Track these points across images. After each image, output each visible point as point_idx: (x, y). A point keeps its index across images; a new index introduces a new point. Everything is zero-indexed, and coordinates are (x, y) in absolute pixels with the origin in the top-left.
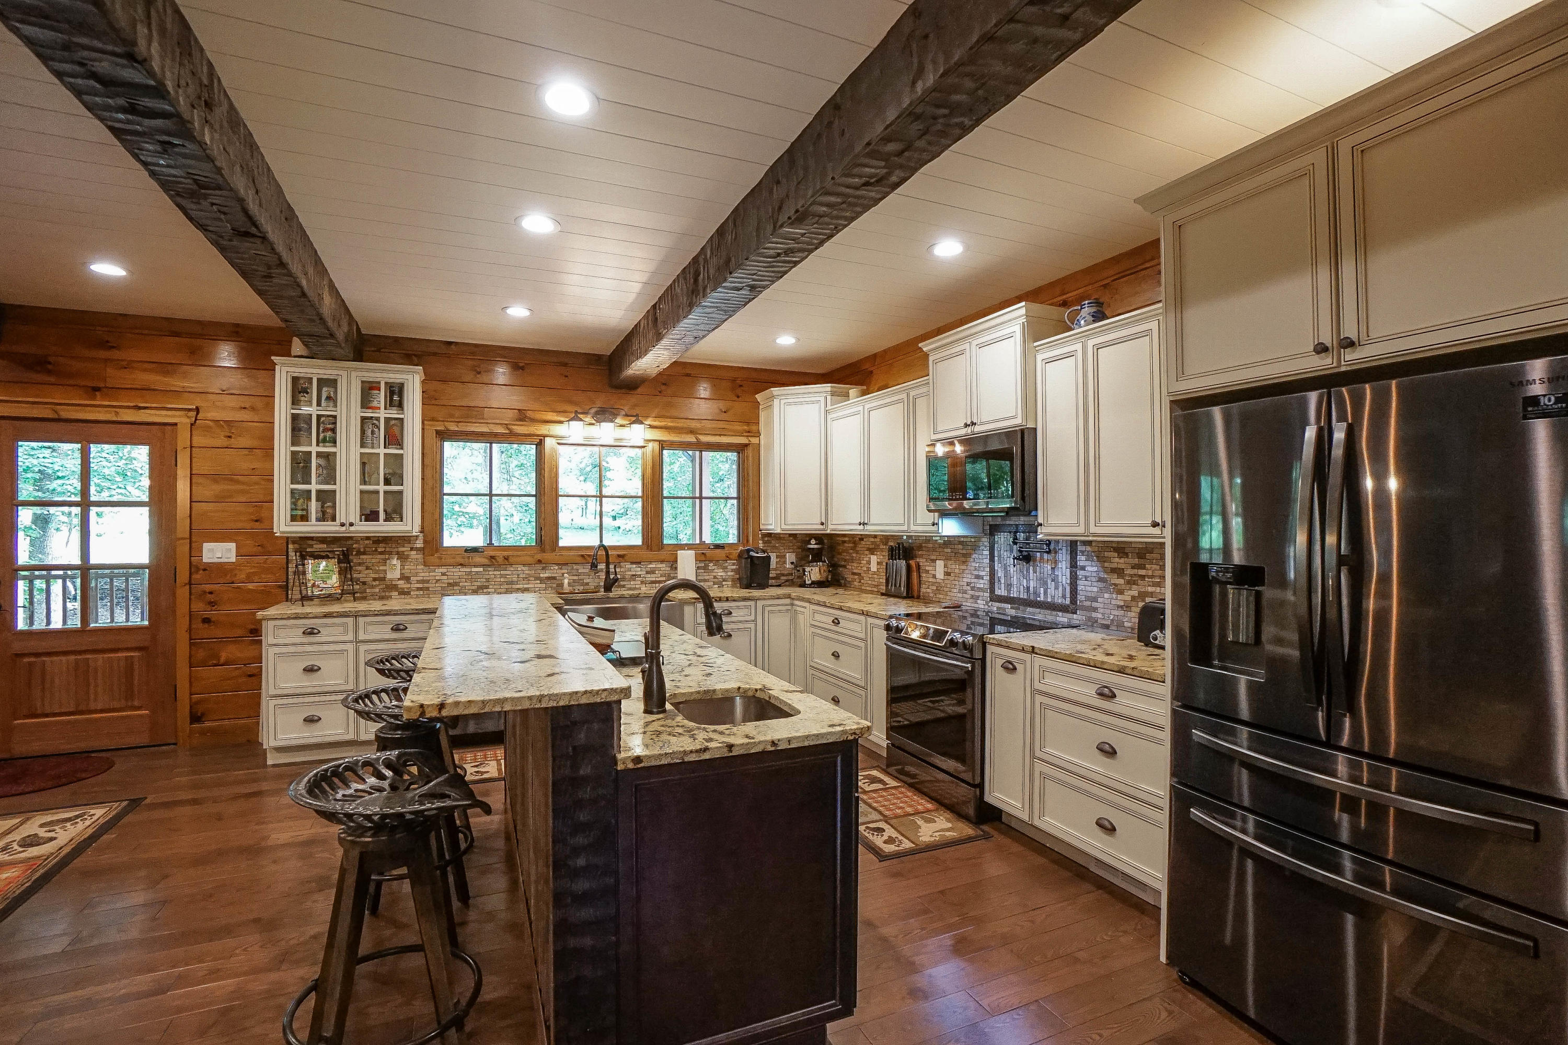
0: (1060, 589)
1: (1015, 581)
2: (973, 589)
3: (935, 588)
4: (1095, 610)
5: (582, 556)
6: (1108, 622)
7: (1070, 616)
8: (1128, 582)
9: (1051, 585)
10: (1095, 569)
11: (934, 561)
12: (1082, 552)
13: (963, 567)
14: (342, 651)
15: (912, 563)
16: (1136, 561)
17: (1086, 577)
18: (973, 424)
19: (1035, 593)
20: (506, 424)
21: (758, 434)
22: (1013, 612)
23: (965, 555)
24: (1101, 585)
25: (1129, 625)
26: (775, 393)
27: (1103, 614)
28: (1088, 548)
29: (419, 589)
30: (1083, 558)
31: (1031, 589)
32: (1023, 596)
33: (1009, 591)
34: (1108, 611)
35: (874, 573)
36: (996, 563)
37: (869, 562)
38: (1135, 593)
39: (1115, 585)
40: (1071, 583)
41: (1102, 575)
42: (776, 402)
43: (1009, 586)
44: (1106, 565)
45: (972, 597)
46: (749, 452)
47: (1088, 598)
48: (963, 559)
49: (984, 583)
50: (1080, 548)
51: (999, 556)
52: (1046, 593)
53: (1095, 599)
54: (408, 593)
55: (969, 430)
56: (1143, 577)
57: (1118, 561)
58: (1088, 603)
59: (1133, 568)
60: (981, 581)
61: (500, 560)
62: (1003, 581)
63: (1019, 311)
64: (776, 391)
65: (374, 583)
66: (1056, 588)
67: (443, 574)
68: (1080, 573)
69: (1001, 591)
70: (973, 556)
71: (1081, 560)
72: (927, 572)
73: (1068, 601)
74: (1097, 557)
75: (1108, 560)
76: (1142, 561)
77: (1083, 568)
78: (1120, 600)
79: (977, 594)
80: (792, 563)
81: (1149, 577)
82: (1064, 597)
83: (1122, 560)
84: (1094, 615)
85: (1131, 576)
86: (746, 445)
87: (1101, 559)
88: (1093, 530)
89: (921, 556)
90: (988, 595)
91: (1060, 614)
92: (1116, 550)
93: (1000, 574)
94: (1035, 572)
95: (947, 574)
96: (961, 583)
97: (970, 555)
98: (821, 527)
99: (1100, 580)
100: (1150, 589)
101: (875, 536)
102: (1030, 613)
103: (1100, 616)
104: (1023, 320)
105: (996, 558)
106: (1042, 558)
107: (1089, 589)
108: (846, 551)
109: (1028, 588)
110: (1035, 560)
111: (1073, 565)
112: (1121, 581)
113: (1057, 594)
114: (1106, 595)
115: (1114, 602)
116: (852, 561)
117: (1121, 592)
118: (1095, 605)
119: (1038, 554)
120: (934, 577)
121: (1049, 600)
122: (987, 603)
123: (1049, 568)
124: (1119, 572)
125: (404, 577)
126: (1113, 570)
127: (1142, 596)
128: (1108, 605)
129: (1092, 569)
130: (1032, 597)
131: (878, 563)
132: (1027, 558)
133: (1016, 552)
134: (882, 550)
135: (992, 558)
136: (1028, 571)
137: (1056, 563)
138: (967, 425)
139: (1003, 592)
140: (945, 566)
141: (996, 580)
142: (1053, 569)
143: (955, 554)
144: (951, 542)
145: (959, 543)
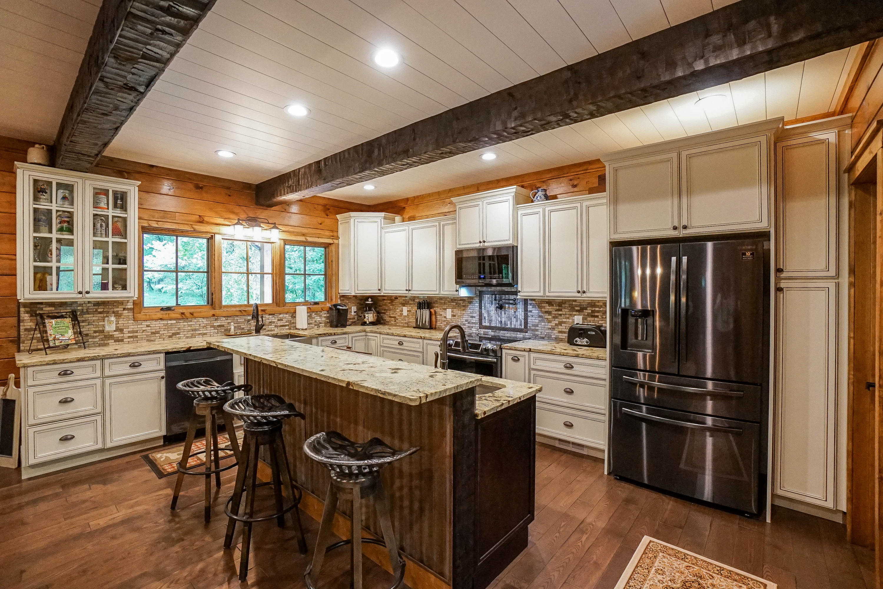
0: (519, 321)
1: (494, 318)
2: (469, 323)
3: (445, 323)
4: (537, 330)
5: (240, 311)
6: (544, 336)
7: (524, 334)
8: (554, 317)
9: (514, 320)
10: (537, 312)
11: (445, 309)
12: (531, 304)
13: (463, 312)
14: (92, 386)
15: (432, 310)
16: (558, 308)
17: (532, 316)
18: (484, 242)
19: (505, 324)
20: (191, 225)
21: (338, 238)
22: (493, 333)
23: (463, 306)
24: (540, 319)
25: (554, 336)
26: (351, 215)
27: (541, 332)
28: (534, 302)
29: (129, 337)
30: (531, 307)
31: (503, 322)
32: (499, 325)
33: (490, 323)
34: (543, 331)
35: (405, 316)
36: (483, 310)
37: (402, 311)
38: (557, 322)
39: (547, 319)
40: (525, 319)
41: (541, 314)
42: (352, 220)
43: (490, 321)
44: (543, 310)
45: (469, 327)
46: (333, 248)
47: (533, 325)
48: (463, 308)
49: (476, 320)
50: (529, 302)
51: (485, 307)
52: (511, 324)
53: (537, 326)
54: (122, 340)
55: (481, 244)
56: (561, 315)
57: (548, 308)
58: (533, 328)
59: (556, 311)
60: (474, 319)
61: (188, 315)
62: (487, 318)
63: (512, 190)
64: (352, 214)
65: (95, 335)
66: (517, 321)
67: (148, 326)
68: (529, 314)
69: (486, 323)
70: (470, 306)
71: (530, 308)
72: (441, 315)
73: (523, 327)
74: (538, 306)
75: (544, 307)
76: (560, 308)
77: (531, 311)
78: (549, 326)
79: (471, 325)
80: (355, 312)
81: (564, 315)
82: (521, 325)
83: (551, 307)
84: (537, 333)
85: (555, 314)
86: (330, 244)
87: (540, 307)
88: (548, 294)
89: (437, 307)
90: (478, 325)
91: (519, 333)
92: (547, 303)
93: (485, 315)
94: (505, 314)
95: (454, 316)
96: (462, 320)
97: (467, 306)
98: (379, 292)
99: (540, 316)
100: (564, 320)
101: (406, 297)
102: (502, 333)
103: (539, 333)
104: (513, 194)
105: (483, 308)
106: (509, 307)
107: (534, 321)
108: (385, 305)
109: (501, 322)
110: (505, 308)
111: (526, 310)
112: (550, 317)
113: (517, 324)
114: (543, 324)
115: (546, 326)
116: (390, 310)
117: (550, 322)
118: (537, 328)
119: (507, 305)
120: (445, 317)
121: (513, 327)
122: (477, 330)
123: (513, 311)
124: (549, 313)
125: (120, 330)
126: (546, 312)
127: (560, 323)
128: (543, 328)
129: (535, 312)
130: (503, 326)
131: (408, 311)
132: (501, 307)
133: (495, 304)
134: (411, 304)
135: (480, 308)
136: (501, 313)
137: (516, 309)
138: (480, 242)
139: (487, 324)
140: (452, 312)
141: (483, 318)
142: (515, 312)
143: (458, 306)
144: (455, 300)
145: (461, 300)
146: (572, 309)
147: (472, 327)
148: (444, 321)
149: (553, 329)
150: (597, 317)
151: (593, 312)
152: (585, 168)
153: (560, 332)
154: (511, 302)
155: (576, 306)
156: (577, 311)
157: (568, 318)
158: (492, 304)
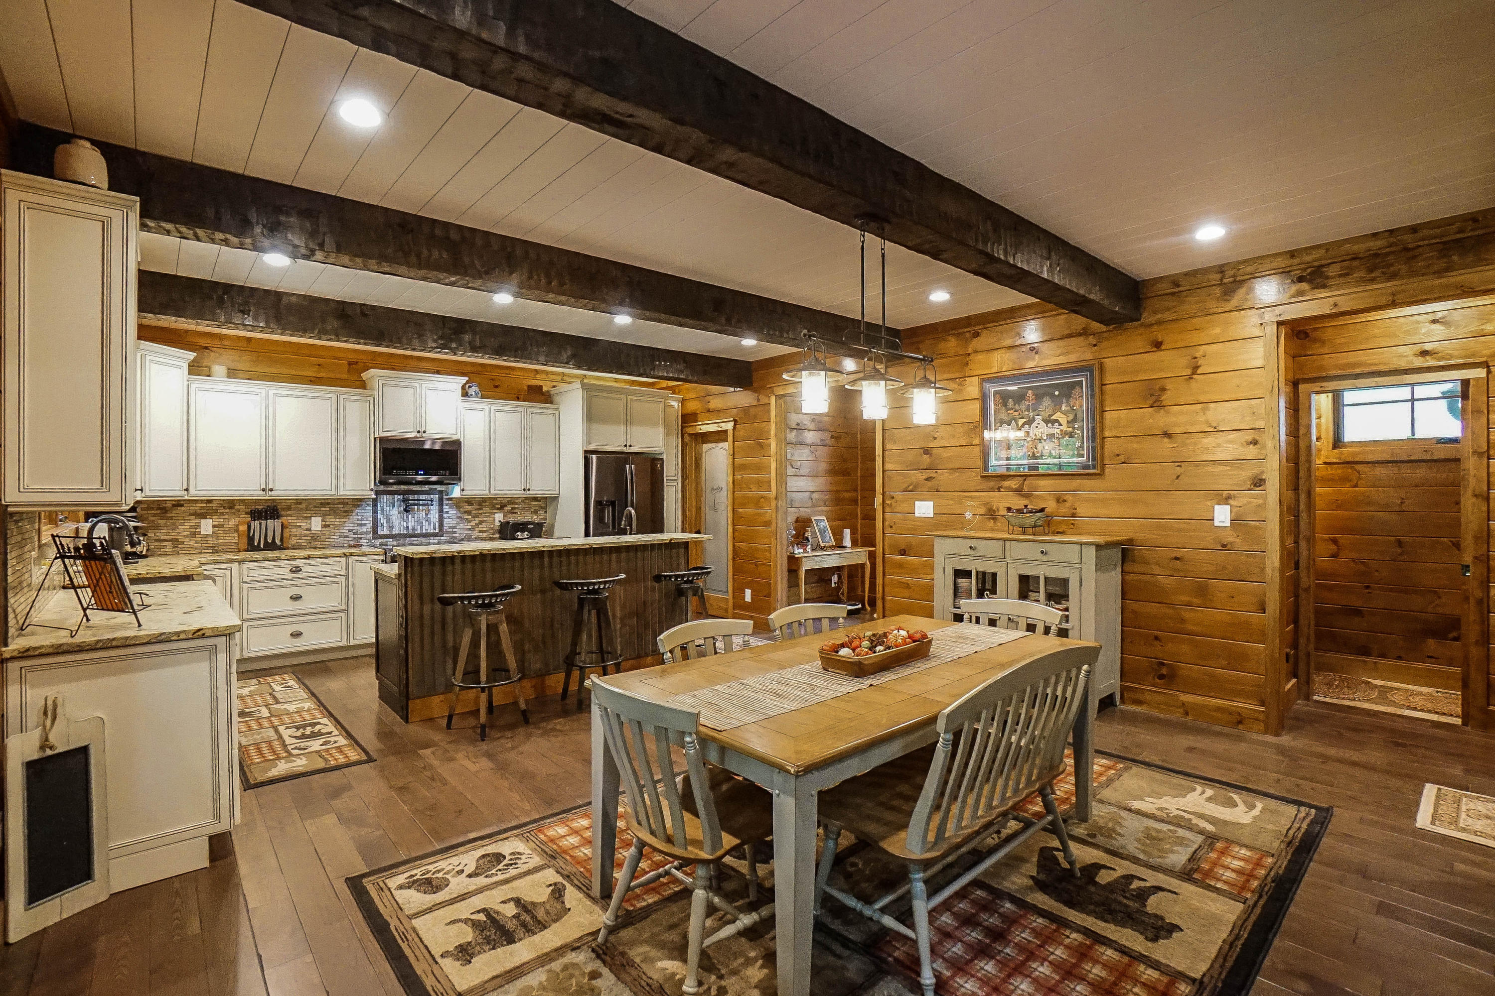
0: (432, 525)
1: (396, 524)
2: (354, 534)
3: (308, 538)
4: (455, 532)
6: (463, 537)
7: (439, 538)
8: (474, 517)
9: (425, 524)
10: (455, 512)
11: (309, 518)
12: (447, 505)
13: (344, 520)
15: (284, 519)
16: (478, 507)
18: (424, 432)
19: (413, 529)
22: (395, 543)
23: (345, 512)
24: (458, 520)
27: (460, 534)
28: (450, 502)
31: (410, 528)
33: (391, 531)
34: (462, 532)
35: (207, 536)
36: (379, 515)
37: (197, 527)
38: (477, 522)
39: (466, 519)
40: (439, 521)
41: (459, 515)
43: (391, 528)
44: (462, 509)
45: (354, 539)
47: (450, 527)
48: (344, 514)
49: (367, 528)
50: (445, 502)
51: (382, 510)
52: (421, 528)
53: (455, 527)
55: (418, 435)
56: (481, 514)
57: (468, 508)
58: (450, 530)
59: (476, 510)
60: (364, 527)
62: (385, 525)
66: (429, 524)
68: (445, 515)
69: (384, 532)
70: (356, 511)
71: (446, 508)
72: (301, 527)
73: (437, 531)
75: (463, 507)
76: (481, 507)
77: (447, 512)
78: (469, 526)
79: (359, 536)
81: (484, 513)
82: (435, 529)
83: (471, 507)
84: (455, 535)
85: (475, 513)
87: (458, 507)
88: (493, 492)
89: (290, 515)
90: (371, 535)
91: (432, 538)
92: (466, 502)
93: (383, 521)
94: (413, 517)
95: (325, 526)
96: (342, 531)
97: (352, 511)
99: (458, 517)
100: (485, 519)
101: (209, 501)
102: (410, 541)
103: (458, 535)
104: (461, 385)
105: (379, 512)
107: (451, 522)
109: (408, 527)
110: (413, 511)
111: (441, 511)
112: (470, 517)
113: (427, 528)
114: (461, 525)
115: (466, 527)
117: (470, 522)
118: (454, 530)
119: (416, 507)
120: (309, 530)
121: (424, 531)
122: (370, 541)
123: (424, 514)
124: (469, 513)
126: (465, 512)
127: (481, 523)
128: (461, 529)
129: (453, 512)
130: (411, 532)
131: (214, 526)
132: (406, 511)
133: (399, 506)
134: (222, 514)
135: (375, 512)
136: (408, 517)
137: (429, 511)
138: (419, 432)
139: (386, 532)
140: (323, 521)
141: (379, 525)
142: (427, 515)
143: (334, 512)
144: (328, 504)
145: (339, 503)
146: (493, 507)
147: (361, 539)
148: (306, 535)
149: (473, 529)
150: (516, 513)
151: (514, 508)
152: (507, 372)
153: (480, 531)
154: (421, 502)
155: (497, 504)
156: (498, 509)
157: (489, 516)
158: (394, 506)
